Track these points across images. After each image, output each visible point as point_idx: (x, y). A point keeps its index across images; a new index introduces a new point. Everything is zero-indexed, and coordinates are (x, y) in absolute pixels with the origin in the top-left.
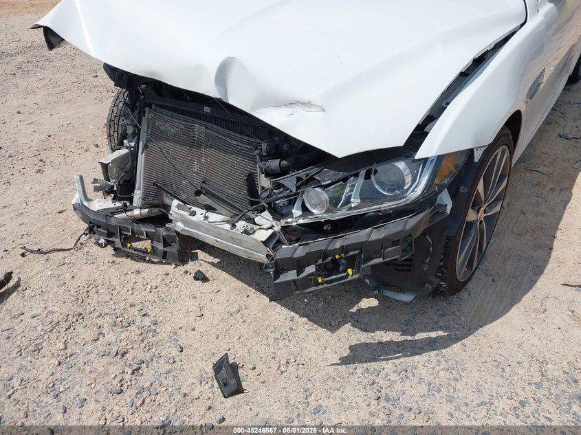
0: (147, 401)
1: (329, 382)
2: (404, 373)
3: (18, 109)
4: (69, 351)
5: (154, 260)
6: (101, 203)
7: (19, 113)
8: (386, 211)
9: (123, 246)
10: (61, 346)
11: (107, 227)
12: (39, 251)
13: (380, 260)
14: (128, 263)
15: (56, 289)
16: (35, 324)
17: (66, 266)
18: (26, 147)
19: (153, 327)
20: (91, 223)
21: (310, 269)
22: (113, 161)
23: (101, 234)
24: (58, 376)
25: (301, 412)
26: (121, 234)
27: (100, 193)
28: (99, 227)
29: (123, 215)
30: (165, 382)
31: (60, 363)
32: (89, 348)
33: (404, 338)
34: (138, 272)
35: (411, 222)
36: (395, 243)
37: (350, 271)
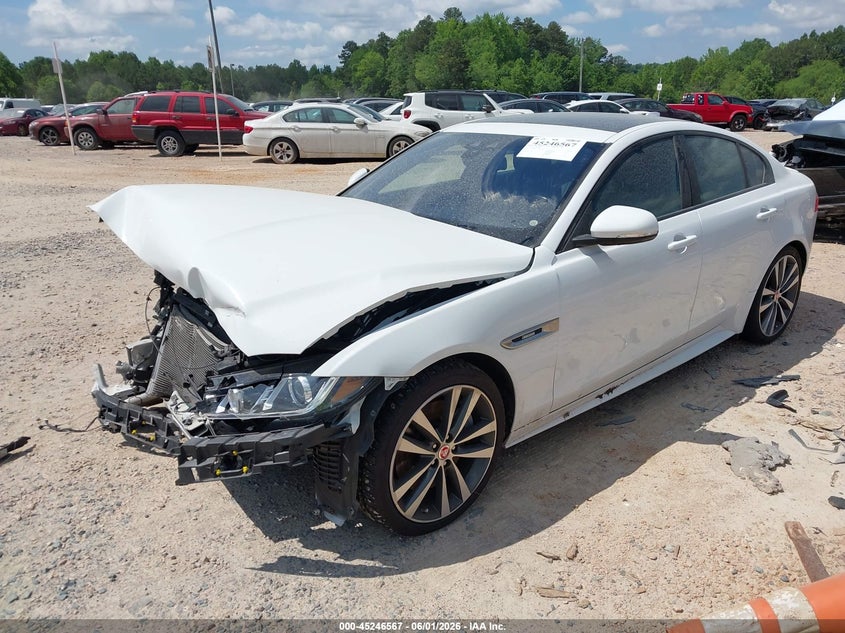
0: (68, 563)
1: (230, 584)
2: (302, 591)
3: (137, 289)
4: (34, 512)
5: (157, 451)
6: (118, 386)
7: (136, 293)
8: (283, 419)
9: (128, 432)
10: (30, 506)
11: (117, 411)
12: (56, 428)
13: (271, 463)
14: (133, 451)
15: (57, 460)
16: (21, 485)
17: (78, 443)
18: (120, 328)
19: (115, 507)
20: (103, 406)
21: (210, 461)
22: (135, 347)
23: (110, 418)
24: (12, 529)
25: (185, 600)
26: (130, 419)
27: (120, 376)
28: (110, 410)
29: (133, 399)
30: (92, 552)
31: (21, 519)
32: (51, 513)
33: (341, 561)
34: (136, 459)
35: (304, 432)
36: (285, 448)
37: (245, 469)
